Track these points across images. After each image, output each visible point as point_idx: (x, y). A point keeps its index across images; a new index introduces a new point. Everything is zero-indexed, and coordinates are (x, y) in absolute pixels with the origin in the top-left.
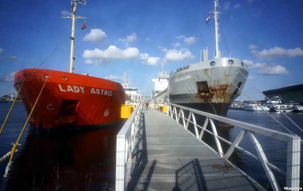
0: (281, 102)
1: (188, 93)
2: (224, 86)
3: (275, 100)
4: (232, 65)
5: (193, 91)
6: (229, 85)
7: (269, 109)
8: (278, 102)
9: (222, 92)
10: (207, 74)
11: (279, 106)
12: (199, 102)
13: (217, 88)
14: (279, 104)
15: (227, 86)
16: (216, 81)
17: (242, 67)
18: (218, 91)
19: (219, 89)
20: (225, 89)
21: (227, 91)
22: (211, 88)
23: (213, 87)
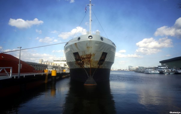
0: (167, 67)
1: (71, 61)
2: (88, 55)
3: (164, 66)
4: (91, 40)
5: (73, 60)
6: (92, 54)
7: (159, 72)
8: (165, 67)
9: (88, 60)
10: (77, 47)
11: (166, 70)
12: (78, 67)
13: (85, 57)
14: (166, 69)
15: (91, 55)
16: (83, 52)
17: (101, 41)
18: (86, 60)
19: (86, 58)
20: (90, 58)
21: (91, 59)
22: (81, 57)
23: (82, 56)
